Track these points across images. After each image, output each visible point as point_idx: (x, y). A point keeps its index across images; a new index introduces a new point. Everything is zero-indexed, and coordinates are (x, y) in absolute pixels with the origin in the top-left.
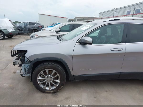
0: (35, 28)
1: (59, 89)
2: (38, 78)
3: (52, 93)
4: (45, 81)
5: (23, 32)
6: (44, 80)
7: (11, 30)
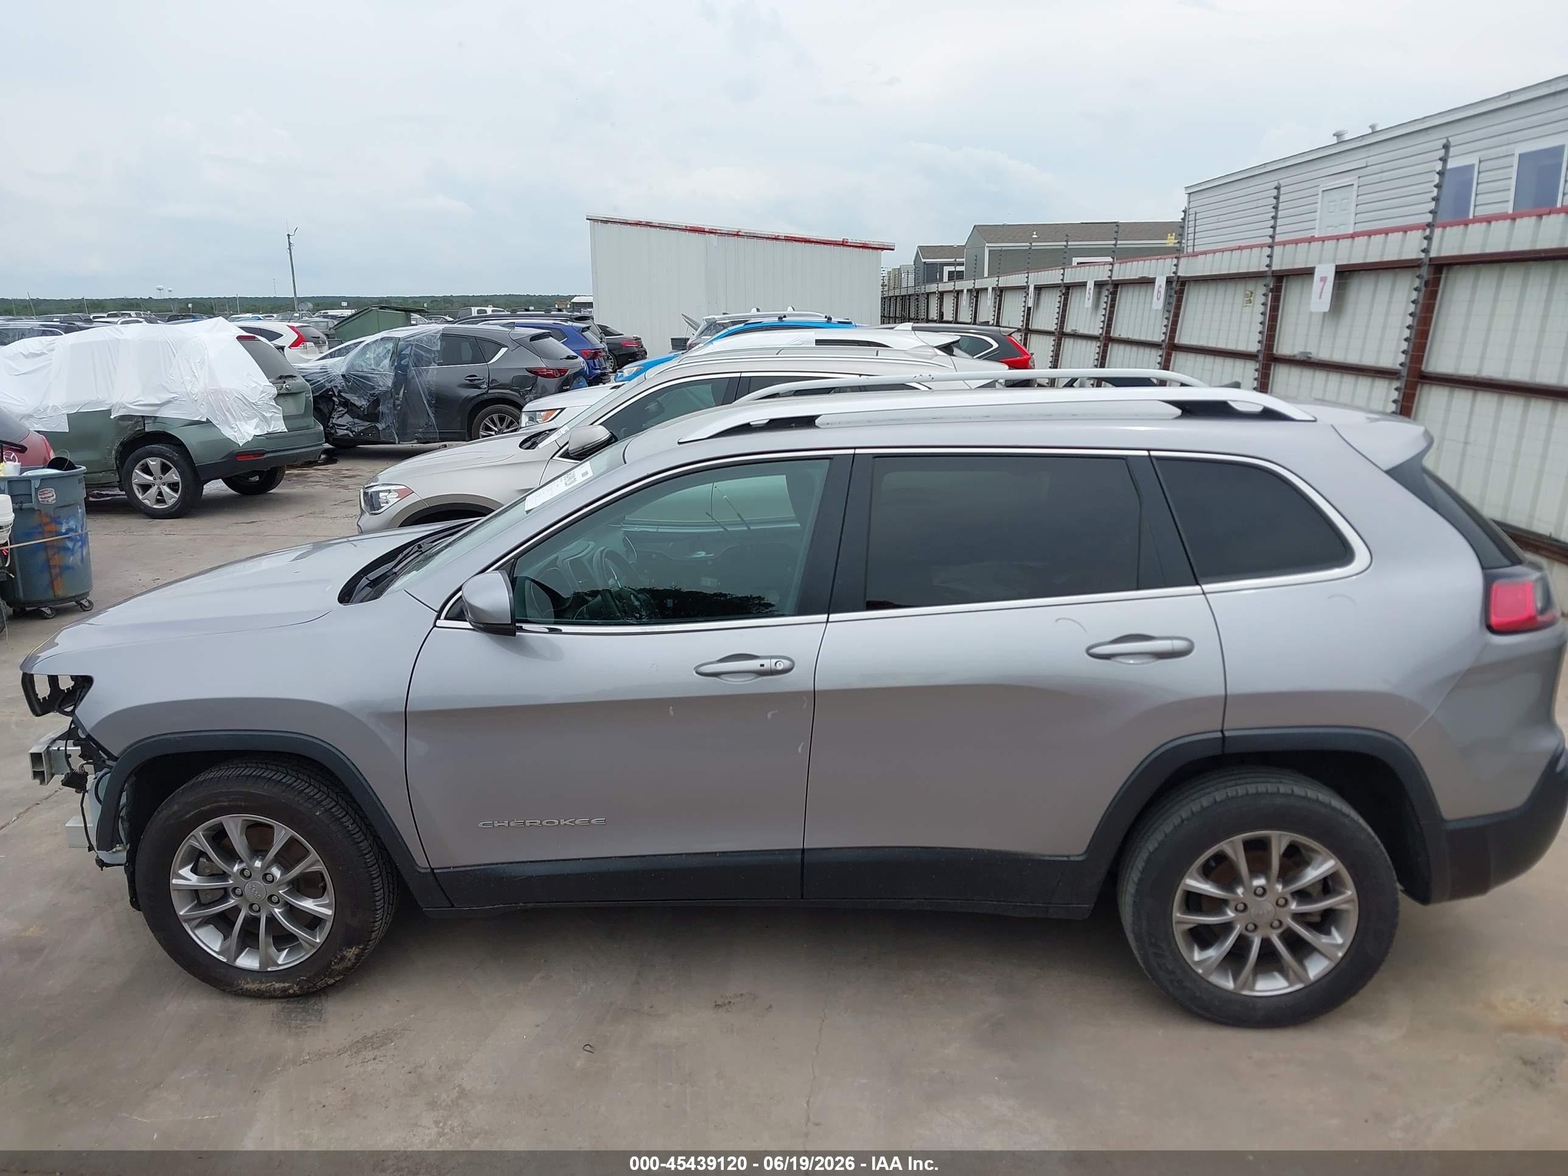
0: (492, 384)
1: (329, 965)
2: (174, 881)
3: (284, 996)
4: (232, 902)
5: (380, 426)
6: (225, 894)
7: (255, 421)
